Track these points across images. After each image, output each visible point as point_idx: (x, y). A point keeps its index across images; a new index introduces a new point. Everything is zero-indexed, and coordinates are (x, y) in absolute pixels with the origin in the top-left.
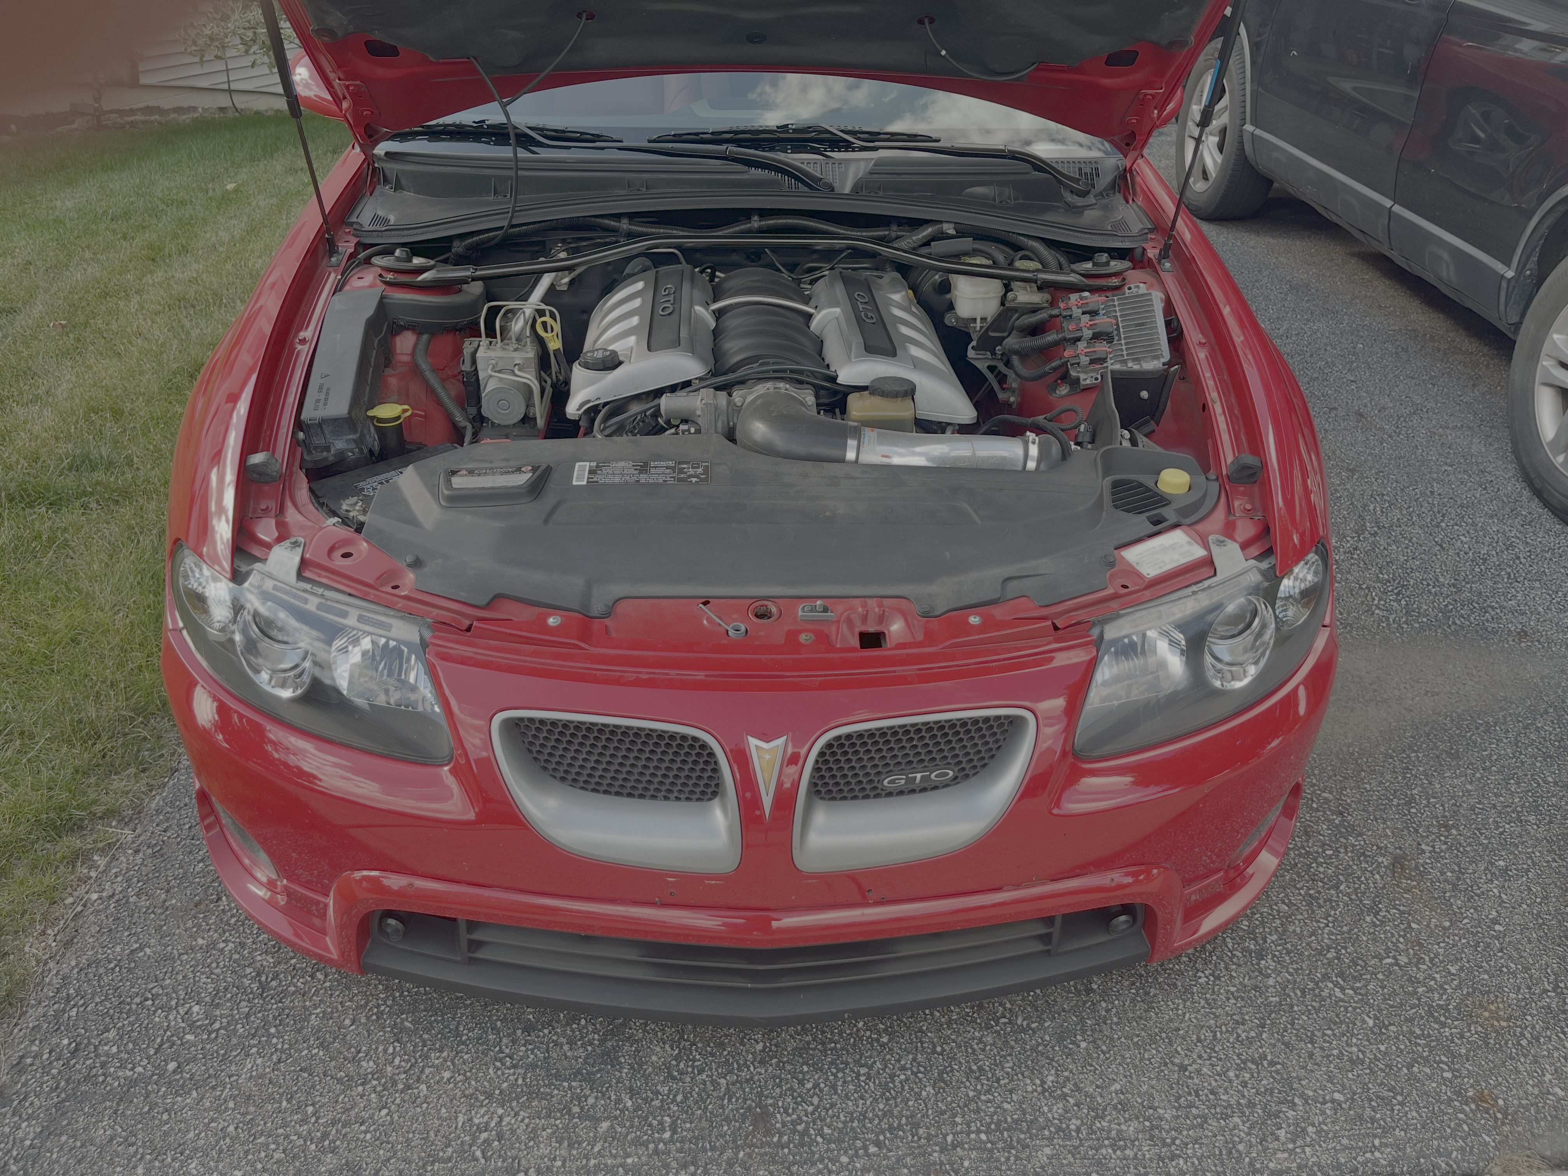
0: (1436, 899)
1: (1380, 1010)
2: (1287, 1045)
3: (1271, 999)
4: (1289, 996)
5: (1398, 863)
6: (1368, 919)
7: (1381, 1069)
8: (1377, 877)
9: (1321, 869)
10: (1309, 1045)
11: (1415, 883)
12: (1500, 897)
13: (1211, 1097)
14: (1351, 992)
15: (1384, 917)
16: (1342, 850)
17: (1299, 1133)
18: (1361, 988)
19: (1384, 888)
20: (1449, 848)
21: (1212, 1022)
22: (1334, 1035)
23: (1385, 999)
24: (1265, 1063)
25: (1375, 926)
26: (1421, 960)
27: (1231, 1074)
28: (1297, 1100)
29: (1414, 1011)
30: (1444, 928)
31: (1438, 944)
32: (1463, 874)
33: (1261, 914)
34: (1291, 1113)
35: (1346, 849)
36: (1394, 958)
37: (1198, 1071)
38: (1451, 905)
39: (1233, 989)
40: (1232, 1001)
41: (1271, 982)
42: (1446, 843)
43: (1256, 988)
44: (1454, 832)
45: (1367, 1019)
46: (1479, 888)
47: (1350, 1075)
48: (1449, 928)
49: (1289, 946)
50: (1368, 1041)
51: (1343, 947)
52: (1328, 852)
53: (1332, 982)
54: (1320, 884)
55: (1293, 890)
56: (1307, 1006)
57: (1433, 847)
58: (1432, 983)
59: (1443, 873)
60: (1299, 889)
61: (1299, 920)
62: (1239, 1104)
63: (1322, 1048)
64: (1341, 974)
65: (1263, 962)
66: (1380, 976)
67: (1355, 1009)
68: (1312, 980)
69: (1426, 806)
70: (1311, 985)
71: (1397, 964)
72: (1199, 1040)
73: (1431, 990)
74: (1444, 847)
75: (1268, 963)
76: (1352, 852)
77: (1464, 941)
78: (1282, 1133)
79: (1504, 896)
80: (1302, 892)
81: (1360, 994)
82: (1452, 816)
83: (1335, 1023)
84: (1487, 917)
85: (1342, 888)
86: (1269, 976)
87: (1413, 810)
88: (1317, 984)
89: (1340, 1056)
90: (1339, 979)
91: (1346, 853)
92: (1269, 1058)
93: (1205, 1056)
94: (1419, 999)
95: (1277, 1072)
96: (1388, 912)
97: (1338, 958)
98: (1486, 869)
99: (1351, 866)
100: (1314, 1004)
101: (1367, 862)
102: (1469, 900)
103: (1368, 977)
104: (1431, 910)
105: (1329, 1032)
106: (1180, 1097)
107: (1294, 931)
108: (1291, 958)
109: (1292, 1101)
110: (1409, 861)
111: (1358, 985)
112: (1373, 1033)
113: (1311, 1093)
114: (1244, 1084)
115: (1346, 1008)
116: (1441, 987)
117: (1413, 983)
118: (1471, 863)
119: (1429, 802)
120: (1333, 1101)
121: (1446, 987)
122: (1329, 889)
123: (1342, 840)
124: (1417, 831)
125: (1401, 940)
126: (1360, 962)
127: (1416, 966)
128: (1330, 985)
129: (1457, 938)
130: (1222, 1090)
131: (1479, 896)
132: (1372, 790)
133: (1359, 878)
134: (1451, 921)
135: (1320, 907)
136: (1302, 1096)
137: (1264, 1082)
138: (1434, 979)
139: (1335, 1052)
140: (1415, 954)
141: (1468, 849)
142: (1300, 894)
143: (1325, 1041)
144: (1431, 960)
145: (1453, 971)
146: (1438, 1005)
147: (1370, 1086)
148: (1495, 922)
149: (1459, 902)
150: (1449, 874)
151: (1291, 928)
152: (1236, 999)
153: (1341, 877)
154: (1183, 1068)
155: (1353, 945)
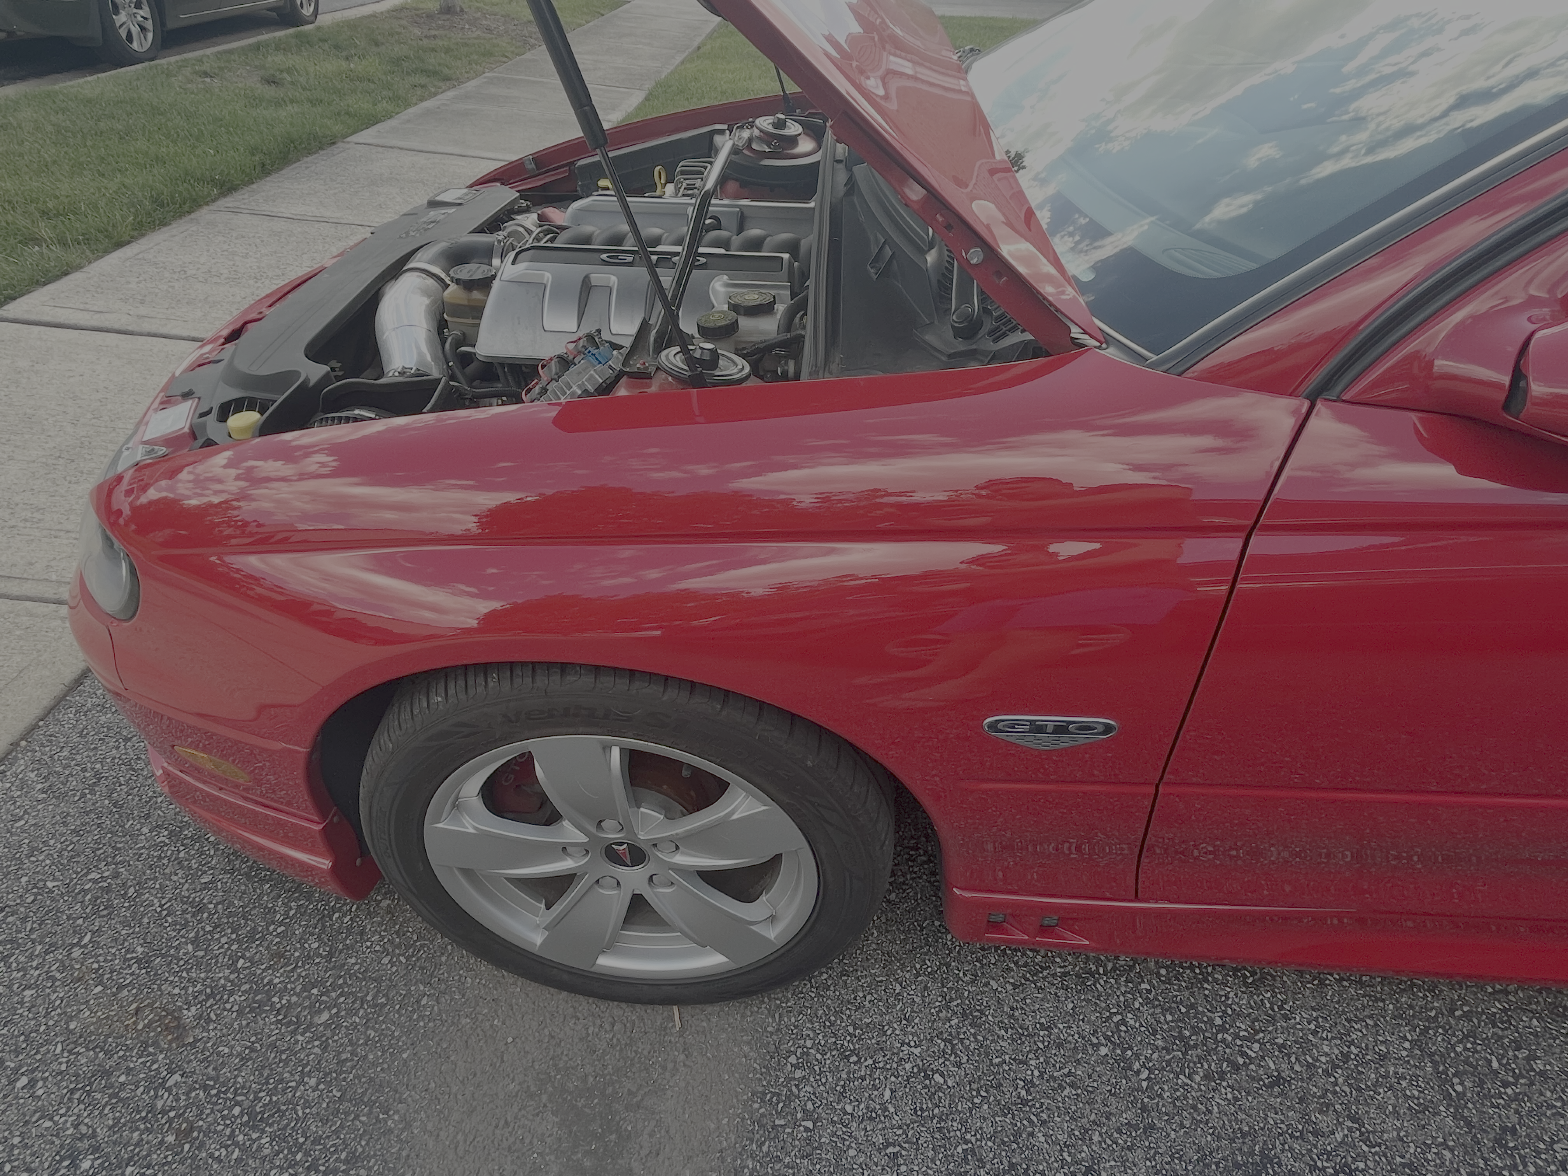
0: (107, 1036)
1: (53, 900)
2: (87, 813)
3: (131, 822)
4: (124, 836)
5: (178, 1029)
6: (140, 949)
7: (10, 866)
8: (177, 991)
9: (224, 940)
10: (73, 827)
11: (140, 1027)
12: (51, 1119)
13: (92, 746)
14: (87, 887)
15: (130, 966)
16: (232, 977)
17: (24, 785)
18: (84, 897)
19: (159, 989)
20: (151, 1109)
21: (145, 773)
22: (66, 850)
23: (57, 911)
24: (87, 791)
25: (127, 952)
26: (62, 969)
27: (98, 766)
28: (44, 795)
29: (28, 929)
30: (71, 1018)
31: (62, 999)
32: (111, 1097)
33: (212, 857)
34: (40, 786)
35: (232, 982)
36: (85, 946)
37: (118, 748)
38: (88, 1050)
39: (159, 800)
40: (150, 794)
41: (145, 830)
42: (164, 1112)
43: (148, 816)
44: (170, 1139)
45: (56, 884)
46: (80, 1101)
47: (27, 841)
48: (67, 1023)
49: (165, 861)
50: (38, 872)
51: (131, 906)
52: (241, 961)
53: (107, 877)
54: (208, 928)
55: (219, 899)
56: (104, 845)
57: (169, 1090)
58: (35, 964)
59: (129, 1071)
60: (216, 905)
61: (183, 884)
62: (74, 759)
63: (63, 835)
64: (108, 890)
65: (166, 833)
66: (80, 921)
67: (72, 880)
68: (121, 862)
69: (232, 1136)
70: (118, 859)
71: (78, 944)
72: (139, 759)
73: (31, 958)
74: (159, 1104)
75: (163, 837)
76: (224, 986)
77: (43, 1028)
78: (32, 775)
79: (48, 1124)
80: (211, 906)
81: (79, 893)
82: (194, 1158)
83: (72, 857)
84: (45, 1079)
85: (190, 947)
86: (150, 831)
87: (237, 1111)
88: (116, 864)
89: (45, 843)
90: (105, 885)
91: (227, 979)
92: (88, 796)
93: (123, 757)
94: (33, 941)
95: (74, 795)
96: (132, 974)
97: (123, 896)
98: (94, 1135)
99: (207, 972)
100: (101, 851)
101: (200, 992)
102: (77, 1075)
103: (88, 911)
104: (99, 1020)
105: (70, 848)
106: (109, 729)
107: (176, 875)
108: (154, 857)
109: (46, 792)
110: (171, 1042)
111: (89, 897)
112: (41, 880)
113: (39, 807)
114: (84, 770)
115: (77, 873)
116: (24, 969)
117: (51, 946)
118: (117, 1120)
119: (236, 1144)
120: (21, 818)
121: (21, 973)
122: (197, 933)
123: (247, 987)
124: (205, 1088)
125: (96, 966)
126: (105, 912)
127: (62, 962)
128: (106, 874)
129: (51, 1023)
130: (91, 754)
131: (72, 1091)
132: (301, 1083)
133: (188, 971)
134: (72, 1032)
135: (184, 912)
136: (44, 801)
137: (74, 783)
138: (37, 969)
139: (52, 842)
140: (72, 968)
141: (136, 1135)
142: (211, 903)
143: (66, 840)
144: (54, 979)
145: (28, 993)
146: (14, 954)
147: (6, 850)
148: (32, 1084)
149: (84, 1061)
150: (122, 1079)
151: (181, 873)
152: (151, 798)
153: (201, 953)
154: (127, 740)
155: (125, 916)
